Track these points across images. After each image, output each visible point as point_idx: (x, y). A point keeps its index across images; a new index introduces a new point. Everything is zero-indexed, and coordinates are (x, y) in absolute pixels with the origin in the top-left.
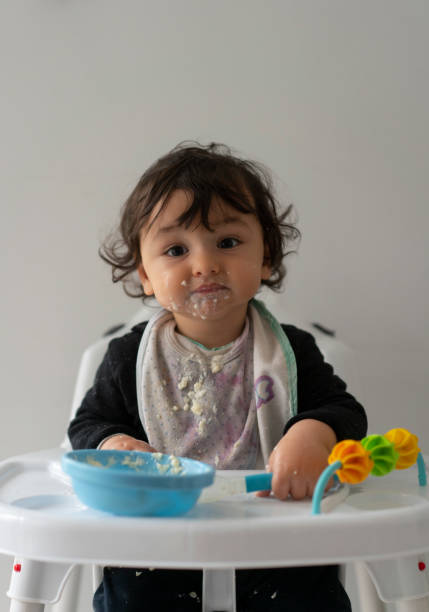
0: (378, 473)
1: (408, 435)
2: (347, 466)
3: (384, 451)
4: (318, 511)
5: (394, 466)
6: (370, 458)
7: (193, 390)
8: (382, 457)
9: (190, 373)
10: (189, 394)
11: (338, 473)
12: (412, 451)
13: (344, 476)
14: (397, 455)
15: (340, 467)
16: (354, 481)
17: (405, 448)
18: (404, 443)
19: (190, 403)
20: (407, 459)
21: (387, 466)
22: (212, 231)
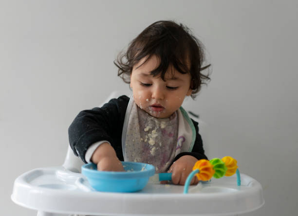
0: (217, 177)
1: (232, 159)
2: (202, 172)
3: (220, 166)
4: (187, 192)
5: (225, 173)
6: (213, 169)
7: (151, 133)
8: (219, 169)
9: (151, 125)
10: (149, 135)
11: (197, 175)
12: (233, 168)
13: (200, 177)
14: (227, 169)
15: (199, 172)
16: (205, 179)
17: (230, 166)
18: (230, 163)
19: (148, 139)
20: (232, 171)
21: (221, 173)
22: (165, 81)
